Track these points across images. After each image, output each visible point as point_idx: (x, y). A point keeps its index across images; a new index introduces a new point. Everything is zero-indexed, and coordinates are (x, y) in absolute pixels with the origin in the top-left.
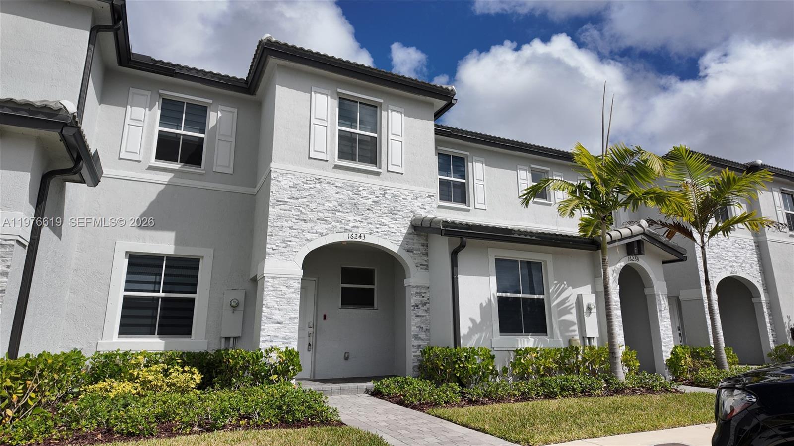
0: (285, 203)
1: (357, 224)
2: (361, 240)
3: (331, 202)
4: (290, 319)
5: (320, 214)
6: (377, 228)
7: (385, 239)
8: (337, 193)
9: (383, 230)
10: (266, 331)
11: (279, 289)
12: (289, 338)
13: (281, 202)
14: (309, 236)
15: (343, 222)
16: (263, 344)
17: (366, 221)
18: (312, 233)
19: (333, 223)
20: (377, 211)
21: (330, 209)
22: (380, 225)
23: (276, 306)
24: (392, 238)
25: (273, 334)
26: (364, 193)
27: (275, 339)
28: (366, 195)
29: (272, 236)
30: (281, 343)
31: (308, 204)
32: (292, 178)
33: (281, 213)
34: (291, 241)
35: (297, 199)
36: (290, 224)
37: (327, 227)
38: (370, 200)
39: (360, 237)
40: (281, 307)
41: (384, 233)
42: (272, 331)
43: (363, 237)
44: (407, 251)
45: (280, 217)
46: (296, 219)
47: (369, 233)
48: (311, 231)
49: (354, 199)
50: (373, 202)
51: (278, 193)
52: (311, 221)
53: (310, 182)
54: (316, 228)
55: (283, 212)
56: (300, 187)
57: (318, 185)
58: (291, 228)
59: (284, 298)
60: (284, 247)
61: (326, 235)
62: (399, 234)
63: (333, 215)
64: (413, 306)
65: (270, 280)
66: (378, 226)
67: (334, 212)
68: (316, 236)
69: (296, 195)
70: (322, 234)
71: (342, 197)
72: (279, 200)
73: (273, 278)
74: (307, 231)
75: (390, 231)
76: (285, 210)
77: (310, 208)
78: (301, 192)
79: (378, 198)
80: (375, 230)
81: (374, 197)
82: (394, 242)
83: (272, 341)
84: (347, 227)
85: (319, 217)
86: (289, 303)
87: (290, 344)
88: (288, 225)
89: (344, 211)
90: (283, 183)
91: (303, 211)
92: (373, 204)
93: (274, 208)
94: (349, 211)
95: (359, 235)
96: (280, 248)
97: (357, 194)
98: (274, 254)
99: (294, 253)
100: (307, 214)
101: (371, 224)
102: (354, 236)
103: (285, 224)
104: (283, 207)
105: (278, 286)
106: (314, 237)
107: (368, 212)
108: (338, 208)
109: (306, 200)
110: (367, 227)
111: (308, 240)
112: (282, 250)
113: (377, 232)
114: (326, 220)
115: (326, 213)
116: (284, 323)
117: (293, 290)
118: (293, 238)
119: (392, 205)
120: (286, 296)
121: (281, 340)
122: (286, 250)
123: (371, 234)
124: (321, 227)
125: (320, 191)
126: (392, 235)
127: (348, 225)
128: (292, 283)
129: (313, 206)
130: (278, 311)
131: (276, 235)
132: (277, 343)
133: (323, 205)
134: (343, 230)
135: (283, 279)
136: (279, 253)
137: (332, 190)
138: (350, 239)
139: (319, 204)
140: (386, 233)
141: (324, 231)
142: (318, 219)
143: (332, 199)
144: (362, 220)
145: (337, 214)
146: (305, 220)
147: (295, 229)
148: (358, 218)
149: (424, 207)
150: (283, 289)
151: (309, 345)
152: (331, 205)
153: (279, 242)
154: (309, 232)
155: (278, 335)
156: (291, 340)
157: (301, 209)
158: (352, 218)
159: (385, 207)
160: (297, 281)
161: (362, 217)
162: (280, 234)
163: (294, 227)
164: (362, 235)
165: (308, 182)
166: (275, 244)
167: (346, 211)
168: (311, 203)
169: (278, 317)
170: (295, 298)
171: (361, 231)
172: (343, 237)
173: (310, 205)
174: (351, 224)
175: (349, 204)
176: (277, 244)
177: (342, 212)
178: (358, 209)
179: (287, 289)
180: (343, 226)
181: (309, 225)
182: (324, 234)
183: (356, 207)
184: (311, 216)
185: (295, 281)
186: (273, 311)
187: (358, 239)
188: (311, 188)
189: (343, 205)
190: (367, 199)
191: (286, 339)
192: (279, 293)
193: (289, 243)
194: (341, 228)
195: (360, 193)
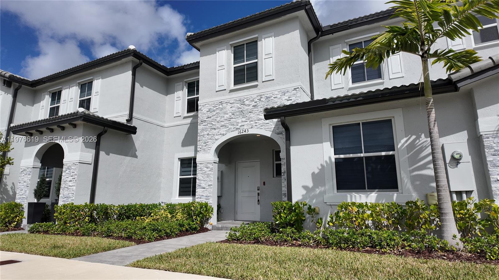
0: (205, 122)
1: (243, 124)
2: (246, 133)
3: (228, 114)
4: (209, 185)
5: (222, 123)
6: (256, 123)
7: (261, 129)
8: (231, 108)
9: (260, 123)
10: (198, 192)
11: (203, 170)
12: (209, 196)
13: (203, 121)
14: (217, 137)
15: (235, 124)
16: (197, 199)
17: (249, 120)
18: (218, 135)
19: (230, 127)
20: (255, 112)
21: (227, 118)
22: (258, 120)
23: (202, 179)
24: (266, 127)
25: (201, 194)
26: (247, 103)
27: (202, 197)
28: (249, 103)
29: (200, 141)
30: (205, 199)
31: (216, 118)
32: (208, 106)
33: (203, 128)
34: (208, 142)
35: (210, 117)
36: (208, 132)
37: (226, 129)
38: (251, 106)
39: (245, 131)
40: (204, 179)
41: (261, 125)
42: (201, 193)
43: (247, 131)
44: (278, 134)
45: (203, 130)
46: (210, 129)
47: (250, 127)
48: (218, 134)
49: (241, 108)
50: (253, 106)
51: (201, 117)
52: (218, 128)
53: (217, 106)
54: (220, 132)
55: (204, 126)
56: (212, 110)
57: (221, 106)
58: (208, 135)
59: (205, 174)
60: (205, 146)
61: (225, 134)
62: (272, 123)
63: (229, 122)
64: (283, 173)
65: (199, 165)
66: (256, 122)
67: (230, 120)
68: (220, 136)
69: (210, 115)
70: (223, 135)
71: (234, 109)
72: (202, 120)
73: (201, 164)
74: (215, 135)
75: (264, 123)
76: (205, 125)
77: (217, 120)
78: (212, 113)
79: (256, 102)
80: (255, 124)
81: (254, 102)
82: (268, 129)
83: (201, 198)
84: (237, 127)
85: (222, 125)
86: (208, 177)
87: (209, 199)
88: (207, 133)
89: (235, 117)
90: (203, 110)
91: (214, 123)
92: (253, 107)
93: (200, 126)
94: (238, 116)
95: (244, 130)
96: (203, 147)
97: (243, 105)
98: (200, 151)
99: (210, 148)
100: (216, 125)
101: (252, 121)
102: (241, 131)
103: (206, 133)
104: (204, 124)
105: (203, 168)
106: (220, 137)
107: (250, 114)
108: (232, 117)
109: (215, 117)
110: (249, 124)
111: (216, 140)
112: (204, 147)
113: (256, 125)
114: (225, 126)
115: (226, 121)
116: (206, 188)
117: (210, 169)
118: (209, 140)
119: (266, 104)
120: (206, 173)
121: (205, 197)
122: (205, 147)
123: (252, 128)
124: (223, 131)
125: (222, 109)
126: (266, 125)
127: (237, 125)
128: (209, 165)
129: (218, 119)
130: (203, 182)
131: (201, 140)
132: (203, 199)
133: (224, 117)
134: (235, 129)
135: (205, 164)
136: (203, 150)
137: (229, 106)
138: (239, 134)
139: (221, 117)
140: (262, 125)
141: (225, 133)
142: (221, 126)
143: (228, 112)
144: (247, 120)
145: (231, 120)
146: (215, 128)
147: (210, 135)
148: (244, 120)
149: (290, 99)
150: (205, 169)
151: (258, 201)
152: (228, 116)
153: (202, 144)
154: (217, 135)
155: (203, 194)
156: (209, 197)
157: (213, 122)
158: (240, 121)
159: (261, 107)
160: (211, 164)
161: (246, 118)
162: (203, 139)
163: (210, 134)
164: (246, 130)
165: (215, 106)
166: (201, 145)
167: (237, 117)
168: (217, 118)
169: (203, 185)
170: (211, 174)
171: (245, 127)
172: (235, 134)
173: (217, 119)
174: (240, 125)
175: (239, 112)
176: (202, 145)
177: (234, 118)
178: (244, 114)
179: (207, 169)
180: (235, 127)
181: (217, 130)
182: (224, 134)
183: (242, 113)
184: (218, 125)
185: (210, 164)
186: (201, 182)
187: (244, 133)
188: (217, 109)
189: (235, 114)
190: (249, 105)
191: (207, 197)
192: (204, 171)
193: (207, 143)
194: (234, 128)
195: (244, 103)
